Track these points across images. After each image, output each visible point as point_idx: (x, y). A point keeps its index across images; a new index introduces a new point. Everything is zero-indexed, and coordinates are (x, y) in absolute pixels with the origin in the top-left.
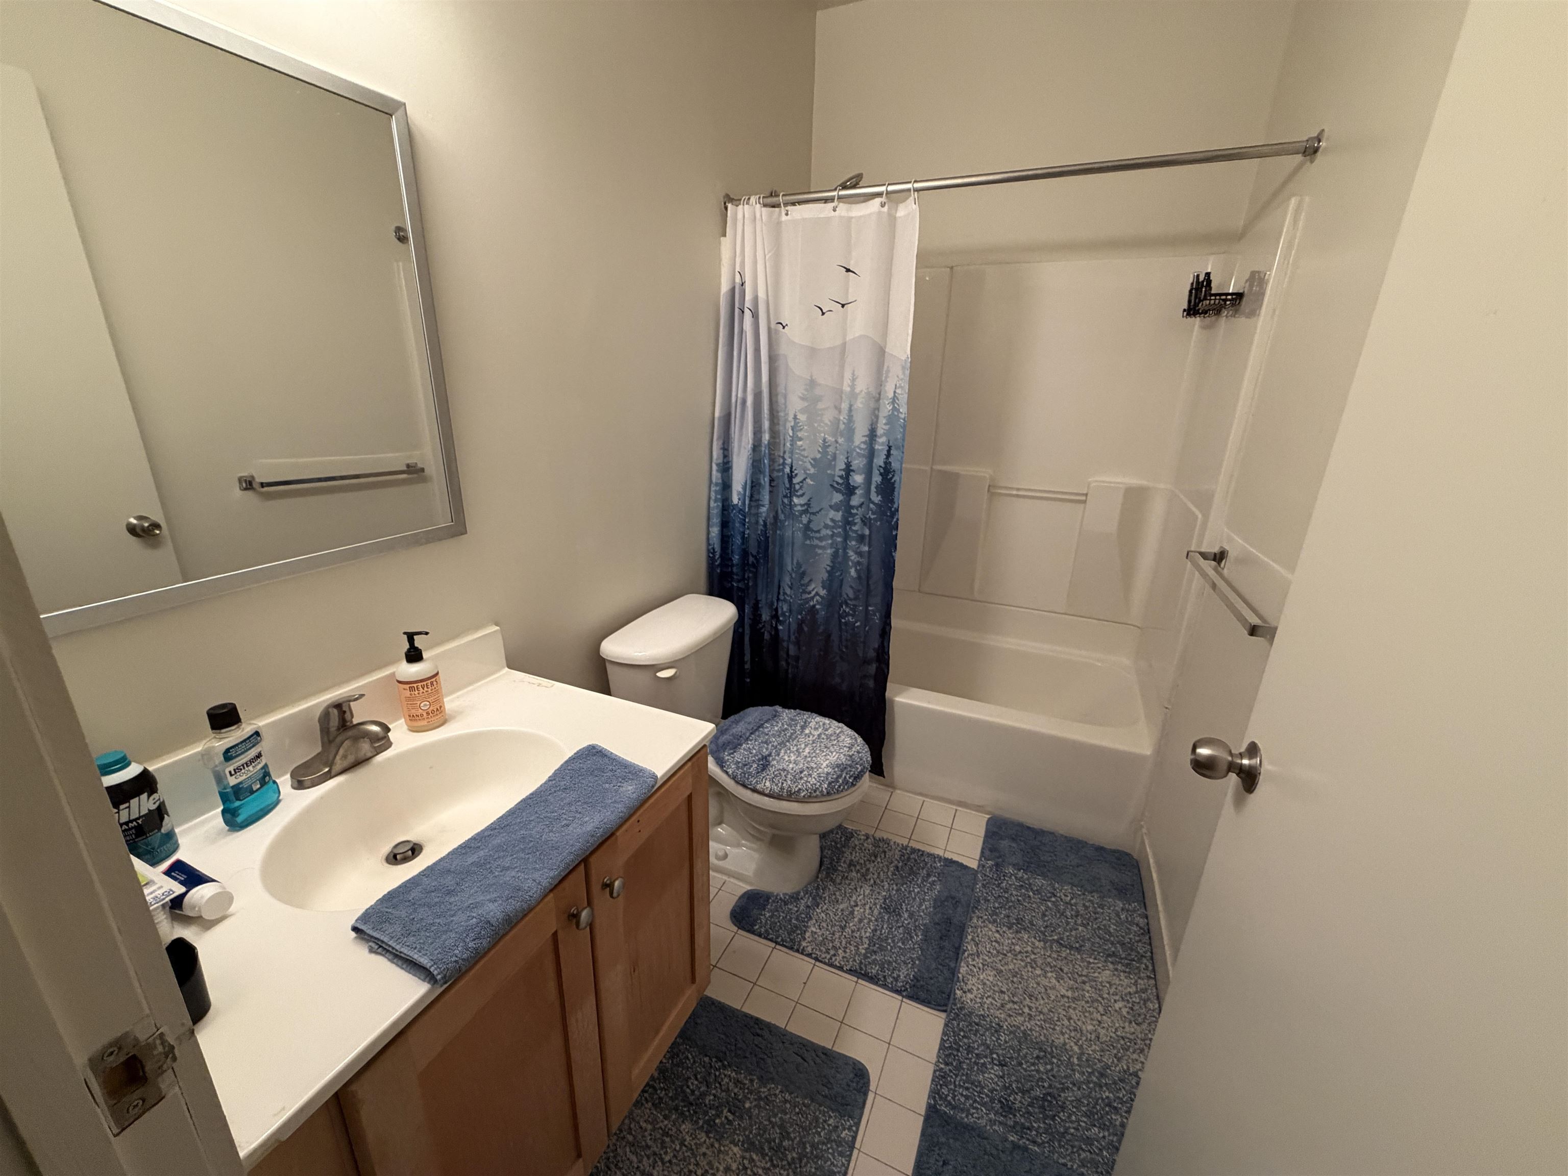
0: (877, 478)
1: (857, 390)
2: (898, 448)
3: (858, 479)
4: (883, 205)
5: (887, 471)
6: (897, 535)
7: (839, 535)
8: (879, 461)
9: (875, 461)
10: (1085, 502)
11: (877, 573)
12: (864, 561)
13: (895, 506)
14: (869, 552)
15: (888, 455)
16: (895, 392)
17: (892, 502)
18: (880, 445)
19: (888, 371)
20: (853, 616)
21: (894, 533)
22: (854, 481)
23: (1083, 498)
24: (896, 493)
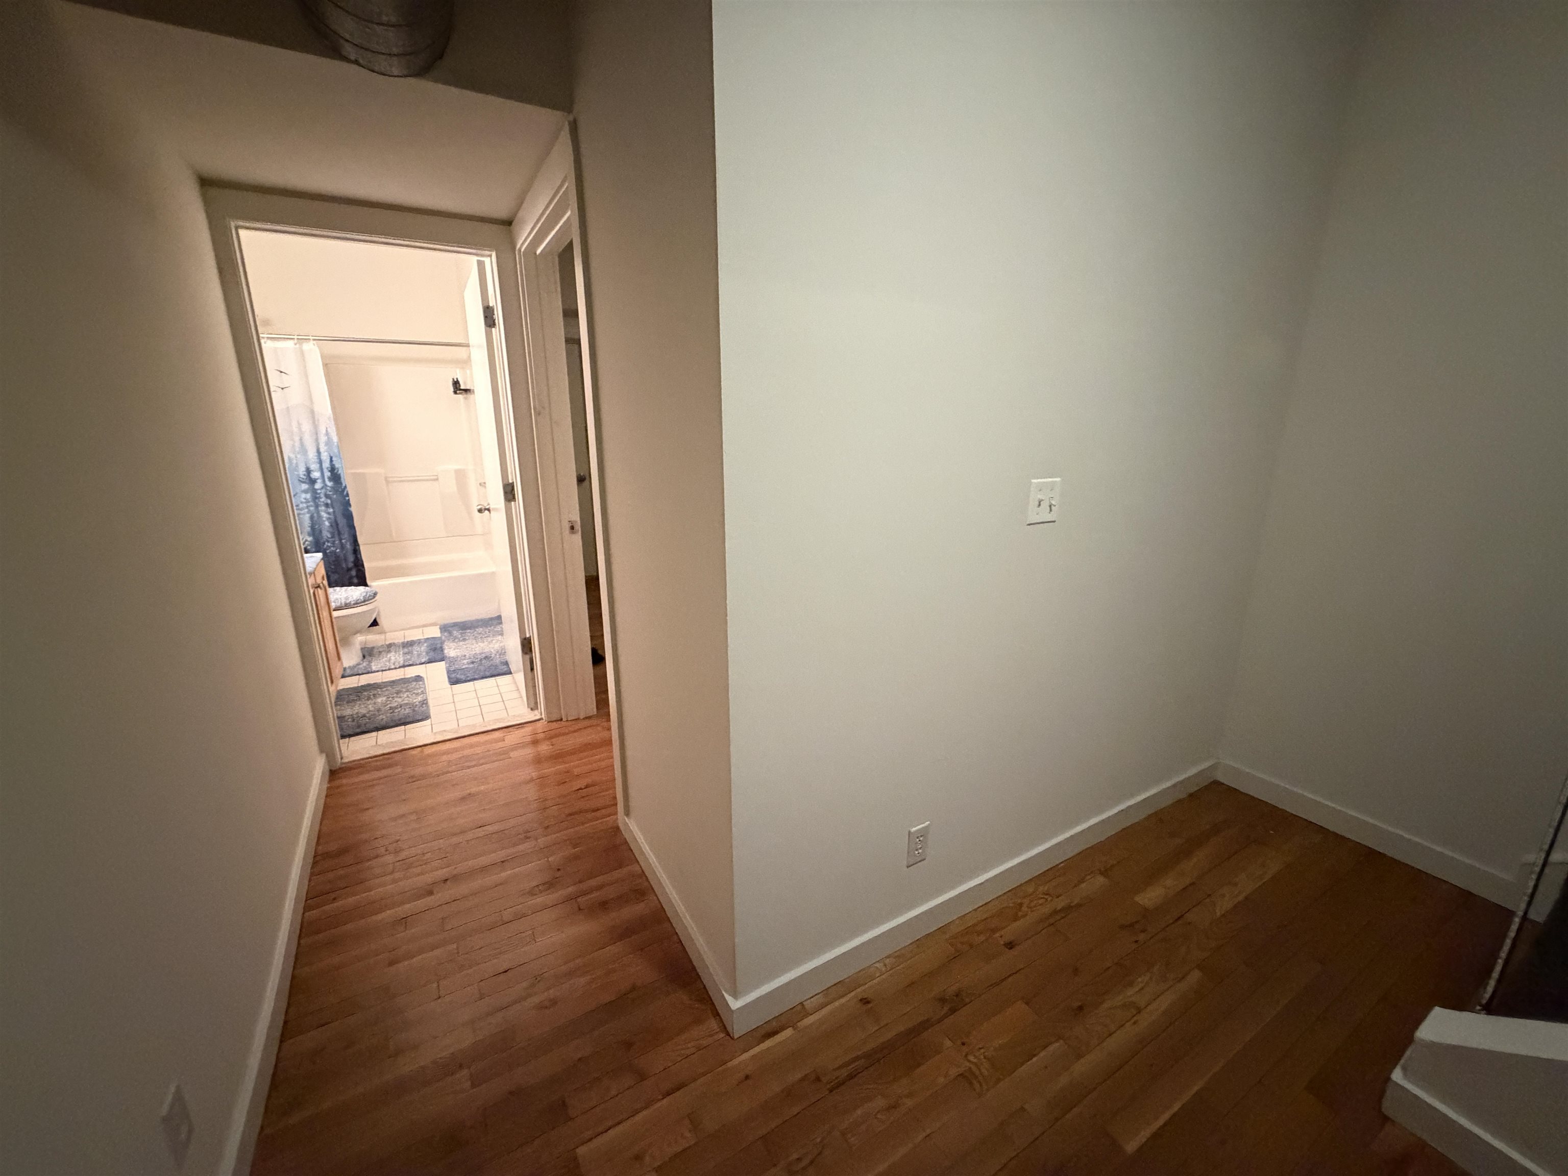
0: (327, 474)
1: (303, 430)
2: (336, 456)
3: (316, 475)
4: (296, 344)
5: (333, 469)
6: (349, 500)
7: (312, 506)
8: (326, 464)
9: (323, 465)
10: (437, 479)
11: (342, 522)
12: (332, 516)
13: (344, 485)
14: (334, 512)
15: (331, 461)
16: (327, 431)
17: (341, 484)
18: (325, 457)
19: (318, 420)
20: (334, 547)
21: (347, 498)
22: (314, 476)
23: (435, 477)
24: (342, 479)
